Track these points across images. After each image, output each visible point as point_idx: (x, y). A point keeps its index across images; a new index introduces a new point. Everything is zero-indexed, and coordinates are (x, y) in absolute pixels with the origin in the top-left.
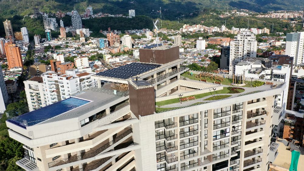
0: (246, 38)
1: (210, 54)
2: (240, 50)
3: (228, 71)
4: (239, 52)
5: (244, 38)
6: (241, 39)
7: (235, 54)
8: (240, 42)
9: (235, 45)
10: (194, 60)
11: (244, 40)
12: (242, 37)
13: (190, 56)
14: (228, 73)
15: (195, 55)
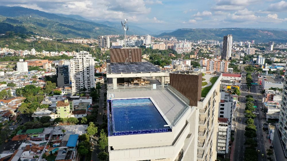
0: (84, 56)
1: (37, 75)
2: (81, 67)
3: (71, 87)
4: (80, 69)
5: (82, 56)
6: (80, 57)
7: (75, 71)
8: (79, 60)
9: (75, 63)
10: (24, 82)
11: (83, 58)
12: (81, 55)
13: (16, 79)
14: (71, 89)
15: (21, 77)
